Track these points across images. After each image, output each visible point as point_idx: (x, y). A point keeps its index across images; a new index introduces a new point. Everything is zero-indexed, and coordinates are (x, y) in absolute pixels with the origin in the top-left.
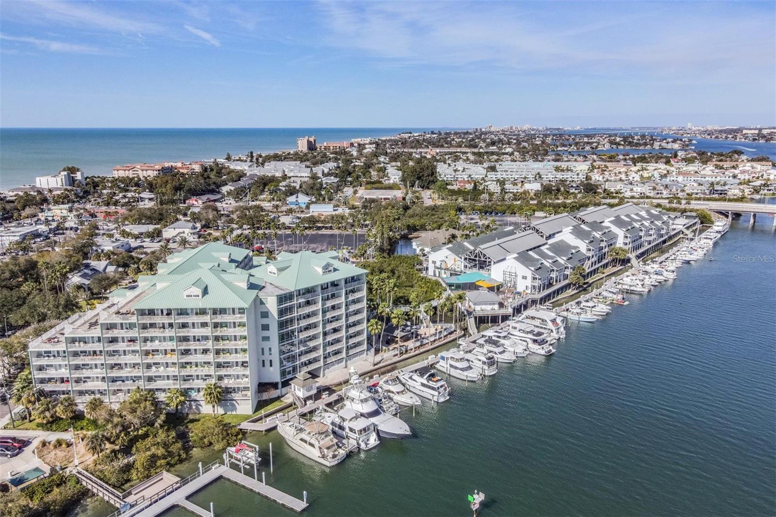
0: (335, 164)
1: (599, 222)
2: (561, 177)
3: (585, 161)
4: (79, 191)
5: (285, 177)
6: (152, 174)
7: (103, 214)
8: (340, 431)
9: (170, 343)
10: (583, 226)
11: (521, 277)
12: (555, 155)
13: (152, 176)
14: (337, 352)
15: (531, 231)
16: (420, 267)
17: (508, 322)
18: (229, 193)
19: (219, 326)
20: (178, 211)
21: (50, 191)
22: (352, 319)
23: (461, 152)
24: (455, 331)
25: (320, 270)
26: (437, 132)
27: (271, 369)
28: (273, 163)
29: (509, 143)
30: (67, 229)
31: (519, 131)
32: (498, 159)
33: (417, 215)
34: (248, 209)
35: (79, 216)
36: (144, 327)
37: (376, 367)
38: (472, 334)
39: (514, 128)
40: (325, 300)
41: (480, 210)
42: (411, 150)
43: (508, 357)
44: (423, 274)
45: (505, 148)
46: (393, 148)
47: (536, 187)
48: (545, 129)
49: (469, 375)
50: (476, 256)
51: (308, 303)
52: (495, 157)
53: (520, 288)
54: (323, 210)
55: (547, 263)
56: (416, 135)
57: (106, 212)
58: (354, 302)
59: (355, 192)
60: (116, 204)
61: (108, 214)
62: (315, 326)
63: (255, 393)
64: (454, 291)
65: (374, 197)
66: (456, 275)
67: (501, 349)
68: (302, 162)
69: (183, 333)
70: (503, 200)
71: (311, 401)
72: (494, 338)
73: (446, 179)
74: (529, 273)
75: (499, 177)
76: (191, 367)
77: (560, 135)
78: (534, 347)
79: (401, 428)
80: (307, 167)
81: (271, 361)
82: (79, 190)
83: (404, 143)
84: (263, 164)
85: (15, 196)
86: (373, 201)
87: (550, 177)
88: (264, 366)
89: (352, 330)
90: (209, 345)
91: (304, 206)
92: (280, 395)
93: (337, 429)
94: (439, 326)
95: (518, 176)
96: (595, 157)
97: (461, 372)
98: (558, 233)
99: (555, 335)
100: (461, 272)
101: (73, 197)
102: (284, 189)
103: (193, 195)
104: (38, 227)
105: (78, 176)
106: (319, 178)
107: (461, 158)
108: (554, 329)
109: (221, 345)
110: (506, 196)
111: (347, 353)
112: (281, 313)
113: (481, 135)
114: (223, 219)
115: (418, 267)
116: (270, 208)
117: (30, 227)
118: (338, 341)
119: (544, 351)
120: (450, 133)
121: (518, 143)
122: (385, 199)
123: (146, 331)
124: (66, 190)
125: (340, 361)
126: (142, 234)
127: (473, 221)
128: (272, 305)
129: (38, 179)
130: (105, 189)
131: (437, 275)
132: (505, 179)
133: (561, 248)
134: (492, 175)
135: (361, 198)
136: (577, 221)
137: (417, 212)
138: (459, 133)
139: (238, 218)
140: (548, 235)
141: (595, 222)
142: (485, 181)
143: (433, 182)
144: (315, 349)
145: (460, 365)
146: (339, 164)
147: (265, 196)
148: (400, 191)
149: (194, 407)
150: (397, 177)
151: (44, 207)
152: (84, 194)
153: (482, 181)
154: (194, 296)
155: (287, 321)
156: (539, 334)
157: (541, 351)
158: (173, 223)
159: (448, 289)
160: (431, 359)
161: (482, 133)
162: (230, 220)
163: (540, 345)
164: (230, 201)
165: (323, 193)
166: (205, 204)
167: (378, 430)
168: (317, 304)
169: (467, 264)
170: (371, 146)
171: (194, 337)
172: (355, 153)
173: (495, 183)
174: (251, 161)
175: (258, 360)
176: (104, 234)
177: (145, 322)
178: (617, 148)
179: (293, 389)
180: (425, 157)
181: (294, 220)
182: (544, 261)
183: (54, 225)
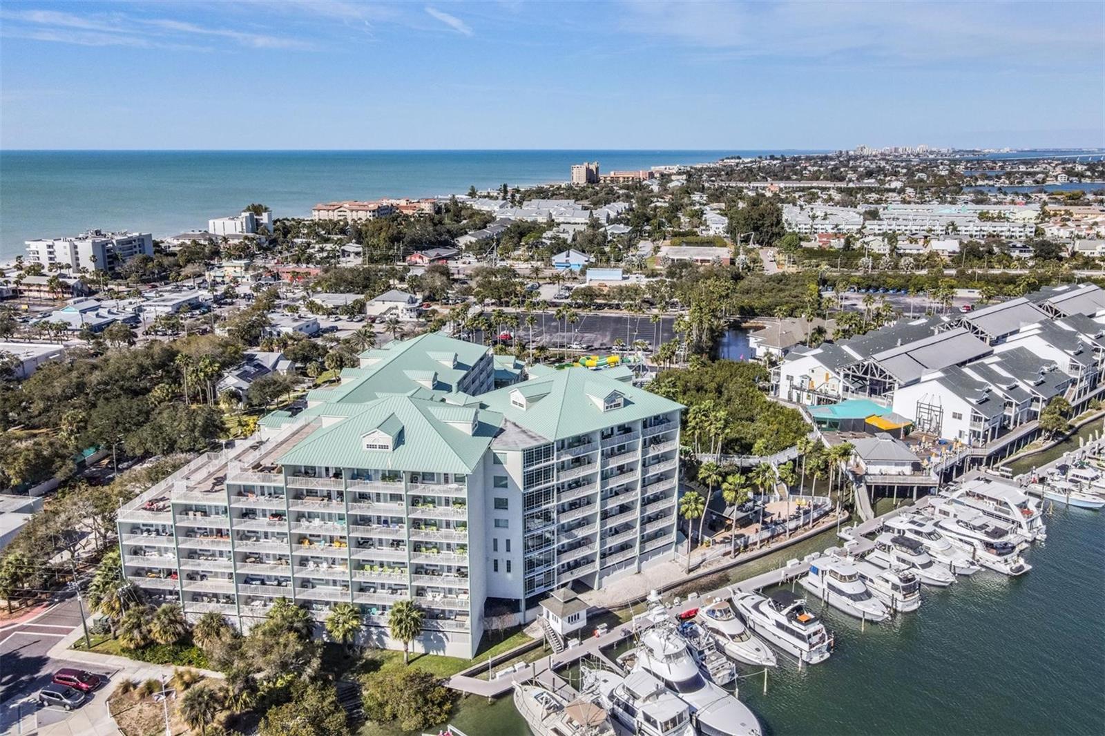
0: (627, 205)
1: (1086, 314)
2: (991, 230)
3: (1027, 203)
4: (263, 240)
5: (551, 224)
6: (364, 216)
7: (290, 275)
8: (626, 716)
9: (338, 525)
10: (1059, 323)
11: (951, 415)
12: (974, 192)
13: (364, 219)
14: (624, 547)
15: (962, 330)
16: (766, 384)
17: (930, 500)
18: (469, 247)
19: (421, 501)
20: (392, 274)
21: (225, 239)
22: (652, 490)
23: (818, 188)
24: (832, 510)
25: (600, 404)
26: (779, 157)
27: (509, 576)
28: (535, 202)
29: (896, 174)
30: (237, 296)
31: (908, 155)
32: (881, 199)
33: (755, 290)
34: (494, 273)
35: (257, 277)
36: (298, 495)
37: (693, 575)
38: (864, 519)
39: (900, 150)
40: (607, 456)
41: (858, 284)
42: (740, 184)
43: (937, 575)
44: (769, 398)
45: (890, 181)
46: (713, 181)
47: (950, 246)
48: (951, 151)
49: (867, 610)
50: (866, 373)
51: (578, 462)
52: (875, 196)
53: (948, 433)
54: (607, 278)
55: (999, 391)
56: (746, 160)
57: (294, 272)
58: (659, 459)
59: (657, 250)
60: (309, 260)
61: (295, 275)
62: (589, 501)
63: (479, 620)
64: (825, 433)
65: (687, 258)
66: (829, 402)
67: (923, 559)
68: (577, 200)
69: (360, 510)
70: (896, 267)
71: (575, 641)
72: (909, 535)
73: (797, 231)
74: (966, 409)
75: (885, 228)
76: (371, 568)
77: (978, 160)
78: (990, 558)
79: (743, 724)
80: (585, 208)
81: (509, 563)
82: (263, 238)
83: (730, 173)
84: (520, 203)
85: (181, 245)
86: (683, 265)
87: (973, 229)
88: (496, 570)
89: (652, 509)
90: (403, 533)
91: (577, 270)
92: (522, 623)
93: (621, 710)
94: (803, 501)
95: (918, 228)
96: (1045, 197)
97: (850, 602)
98: (1012, 333)
99: (1025, 532)
100: (838, 397)
101: (254, 249)
102: (548, 242)
103: (417, 249)
104: (200, 292)
105: (264, 218)
106: (601, 226)
107: (819, 197)
108: (1023, 522)
109: (423, 535)
110: (902, 260)
111: (642, 549)
112: (530, 479)
113: (848, 161)
114: (457, 286)
115: (762, 384)
116: (527, 272)
117: (190, 292)
118: (628, 527)
119: (1008, 567)
120: (799, 158)
121: (910, 174)
122: (702, 261)
123: (300, 501)
124: (246, 238)
125: (629, 561)
126: (337, 308)
127: (848, 303)
128: (514, 466)
129: (211, 222)
130: (298, 237)
131: (795, 399)
132: (894, 232)
133: (1021, 363)
134: (872, 226)
135: (665, 259)
136: (1045, 312)
137: (755, 285)
138: (813, 158)
139: (479, 286)
140: (994, 337)
141: (1081, 315)
142: (864, 236)
143: (779, 235)
144: (586, 541)
145: (847, 587)
146: (631, 203)
147: (520, 252)
148: (725, 250)
149: (375, 637)
150: (721, 226)
151: (215, 262)
152: (270, 243)
153: (858, 236)
154: (381, 447)
155: (539, 494)
156: (998, 533)
157: (1005, 566)
158: (383, 292)
159: (815, 428)
160: (792, 566)
161: (850, 158)
162: (466, 289)
163: (1000, 555)
164: (470, 260)
165: (607, 249)
166: (432, 264)
167: (697, 721)
168: (593, 464)
169: (848, 384)
170: (680, 177)
171: (379, 518)
172: (656, 188)
173: (880, 238)
174: (504, 198)
175: (487, 559)
176: (286, 306)
177: (298, 486)
178: (1080, 181)
179: (545, 616)
180: (763, 195)
181: (562, 292)
182: (992, 387)
183: (221, 289)
